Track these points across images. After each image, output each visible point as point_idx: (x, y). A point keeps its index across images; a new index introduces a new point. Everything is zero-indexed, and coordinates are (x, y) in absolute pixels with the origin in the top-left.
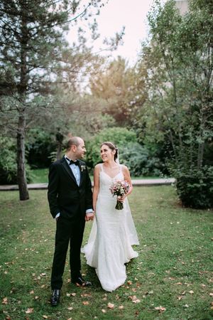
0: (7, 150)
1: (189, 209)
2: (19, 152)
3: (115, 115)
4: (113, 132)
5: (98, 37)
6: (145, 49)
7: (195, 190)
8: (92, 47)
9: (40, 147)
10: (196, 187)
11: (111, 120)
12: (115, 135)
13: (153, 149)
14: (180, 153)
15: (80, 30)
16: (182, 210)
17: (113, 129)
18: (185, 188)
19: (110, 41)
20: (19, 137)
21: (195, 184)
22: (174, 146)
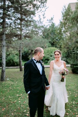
0: (15, 55)
1: (74, 74)
2: (20, 56)
3: (51, 43)
4: (50, 49)
5: (45, 17)
6: (61, 22)
7: (76, 68)
8: (43, 21)
9: (25, 54)
10: (76, 67)
11: (49, 45)
12: (51, 50)
13: (64, 55)
14: (72, 56)
15: (40, 16)
16: (72, 74)
17: (50, 48)
18: (73, 67)
19: (49, 20)
20: (20, 51)
21: (76, 66)
22: (70, 54)
